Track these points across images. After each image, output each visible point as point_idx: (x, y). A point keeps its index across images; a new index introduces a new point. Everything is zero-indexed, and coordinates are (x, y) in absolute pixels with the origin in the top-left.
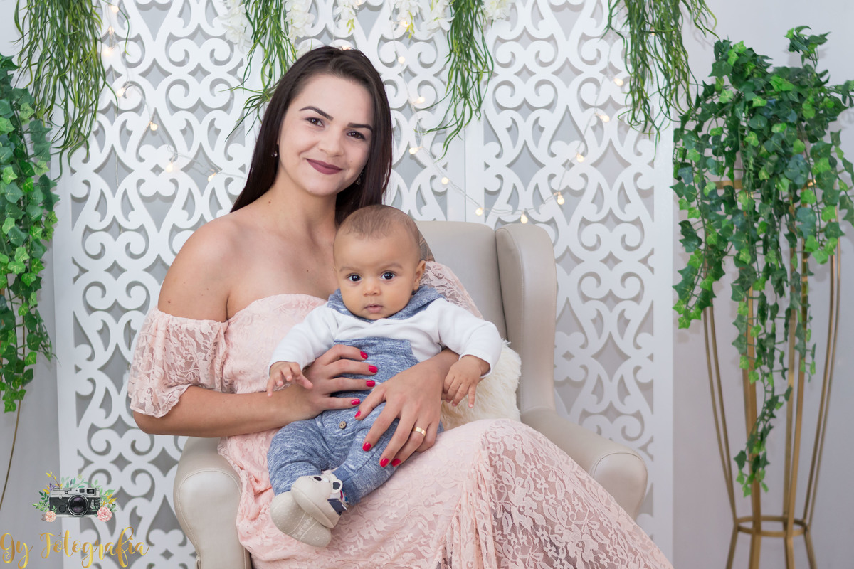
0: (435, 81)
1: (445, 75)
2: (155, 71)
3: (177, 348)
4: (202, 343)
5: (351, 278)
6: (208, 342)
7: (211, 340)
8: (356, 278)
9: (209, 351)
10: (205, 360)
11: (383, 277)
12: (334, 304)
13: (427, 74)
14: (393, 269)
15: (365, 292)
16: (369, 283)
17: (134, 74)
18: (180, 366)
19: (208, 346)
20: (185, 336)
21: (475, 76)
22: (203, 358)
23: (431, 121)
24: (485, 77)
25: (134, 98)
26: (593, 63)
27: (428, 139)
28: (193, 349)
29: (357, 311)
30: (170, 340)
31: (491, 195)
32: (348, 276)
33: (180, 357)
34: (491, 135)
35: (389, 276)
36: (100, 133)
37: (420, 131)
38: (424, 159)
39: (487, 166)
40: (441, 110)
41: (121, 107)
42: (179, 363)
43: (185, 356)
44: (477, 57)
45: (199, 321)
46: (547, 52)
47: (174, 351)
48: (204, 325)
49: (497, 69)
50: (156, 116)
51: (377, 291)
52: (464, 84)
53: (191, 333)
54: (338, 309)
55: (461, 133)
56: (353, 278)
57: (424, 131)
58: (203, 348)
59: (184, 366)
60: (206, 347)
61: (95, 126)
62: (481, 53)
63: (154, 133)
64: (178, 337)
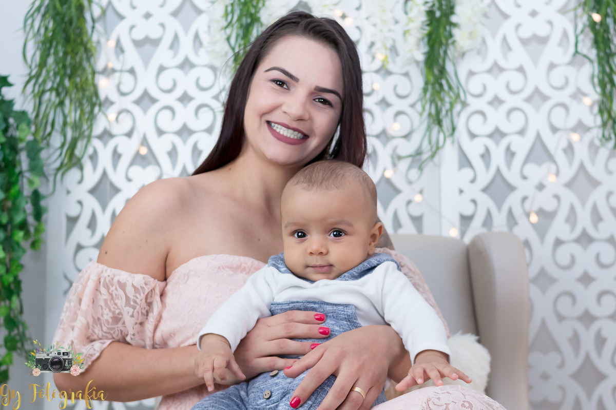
0: (410, 111)
1: (419, 107)
2: (146, 100)
3: (106, 301)
4: (132, 297)
5: (296, 235)
6: (138, 296)
7: (142, 294)
8: (301, 234)
9: (138, 307)
10: (132, 316)
11: (332, 235)
12: (274, 262)
13: (402, 105)
14: (342, 227)
15: (309, 251)
16: (315, 240)
17: (127, 102)
18: (107, 321)
19: (138, 301)
20: (116, 289)
21: (448, 106)
22: (131, 314)
23: (407, 148)
24: (458, 107)
25: (126, 124)
26: (560, 89)
27: (403, 165)
28: (121, 302)
29: (299, 270)
30: (100, 292)
31: (466, 220)
32: (292, 234)
33: (107, 310)
34: (465, 161)
35: (339, 233)
36: (94, 157)
37: (396, 158)
38: (399, 183)
39: (461, 191)
40: (416, 139)
41: (114, 132)
42: (106, 317)
43: (112, 309)
44: (450, 88)
45: (133, 275)
46: (517, 81)
47: (102, 303)
48: (139, 279)
49: (470, 99)
50: (144, 141)
51: (324, 251)
52: (438, 112)
53: (122, 286)
54: (278, 268)
55: (436, 159)
56: (298, 235)
57: (400, 158)
58: (132, 303)
59: (110, 320)
60: (135, 302)
61: (90, 151)
62: (454, 83)
63: (143, 158)
64: (108, 289)
